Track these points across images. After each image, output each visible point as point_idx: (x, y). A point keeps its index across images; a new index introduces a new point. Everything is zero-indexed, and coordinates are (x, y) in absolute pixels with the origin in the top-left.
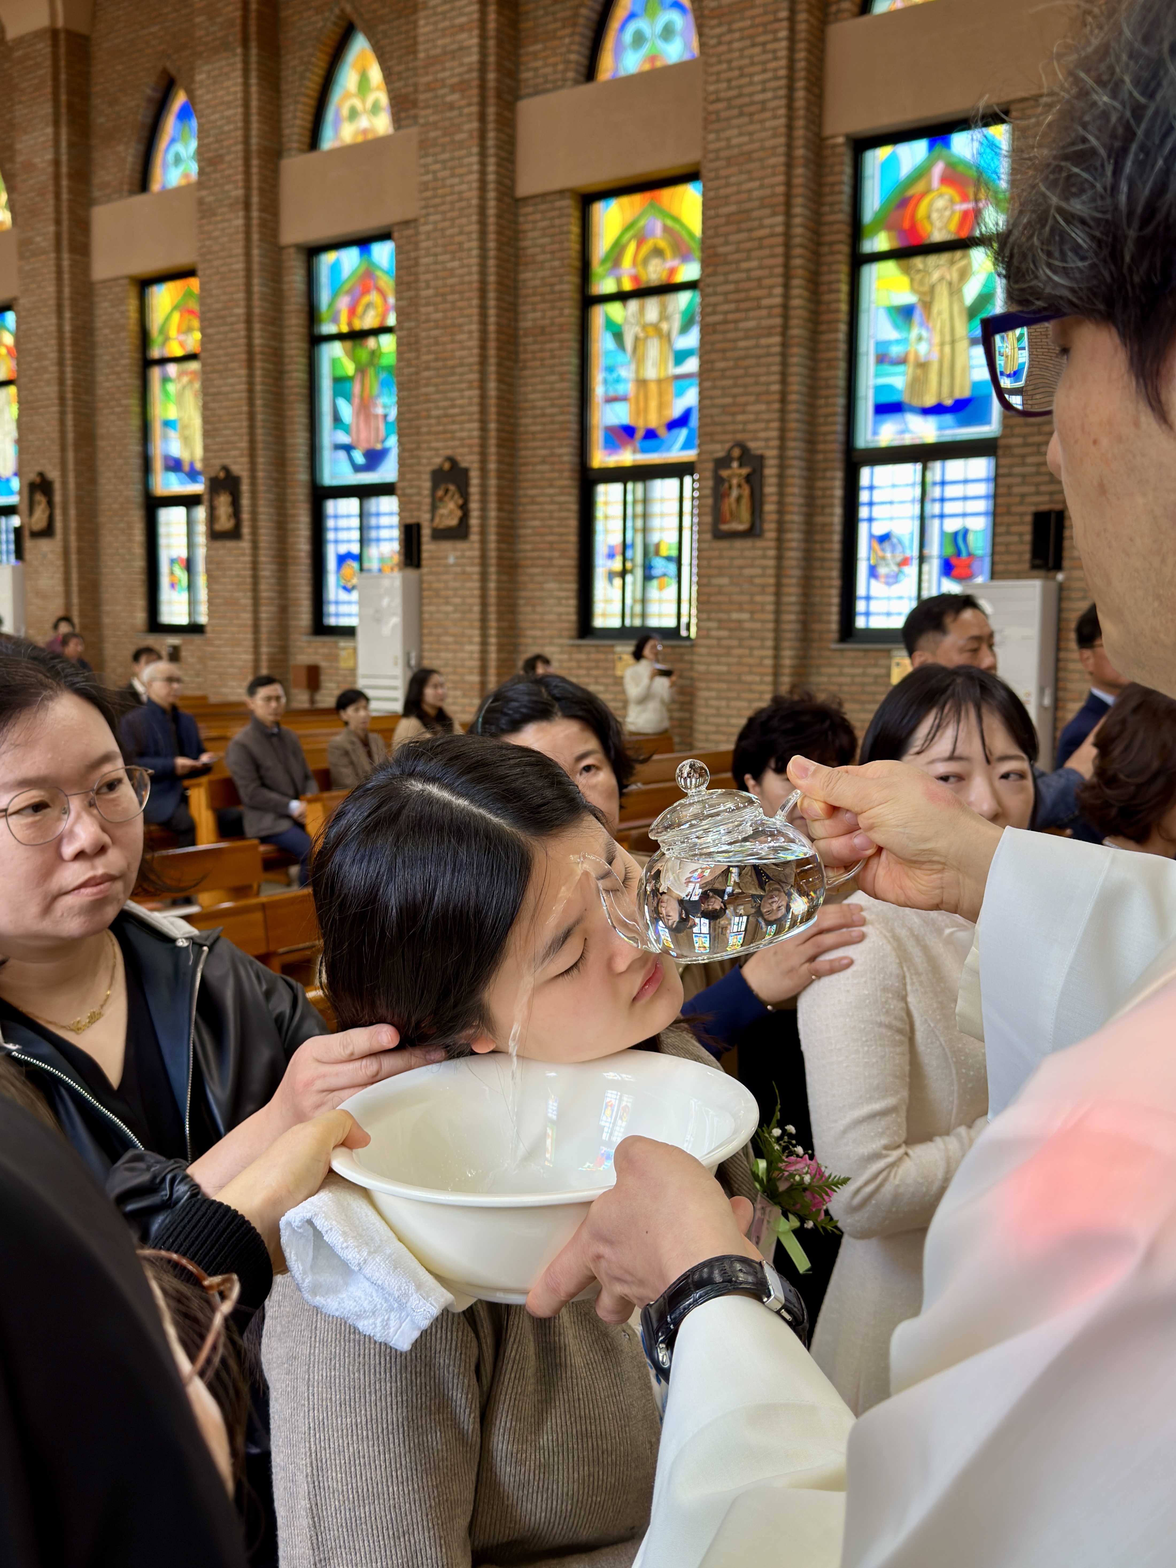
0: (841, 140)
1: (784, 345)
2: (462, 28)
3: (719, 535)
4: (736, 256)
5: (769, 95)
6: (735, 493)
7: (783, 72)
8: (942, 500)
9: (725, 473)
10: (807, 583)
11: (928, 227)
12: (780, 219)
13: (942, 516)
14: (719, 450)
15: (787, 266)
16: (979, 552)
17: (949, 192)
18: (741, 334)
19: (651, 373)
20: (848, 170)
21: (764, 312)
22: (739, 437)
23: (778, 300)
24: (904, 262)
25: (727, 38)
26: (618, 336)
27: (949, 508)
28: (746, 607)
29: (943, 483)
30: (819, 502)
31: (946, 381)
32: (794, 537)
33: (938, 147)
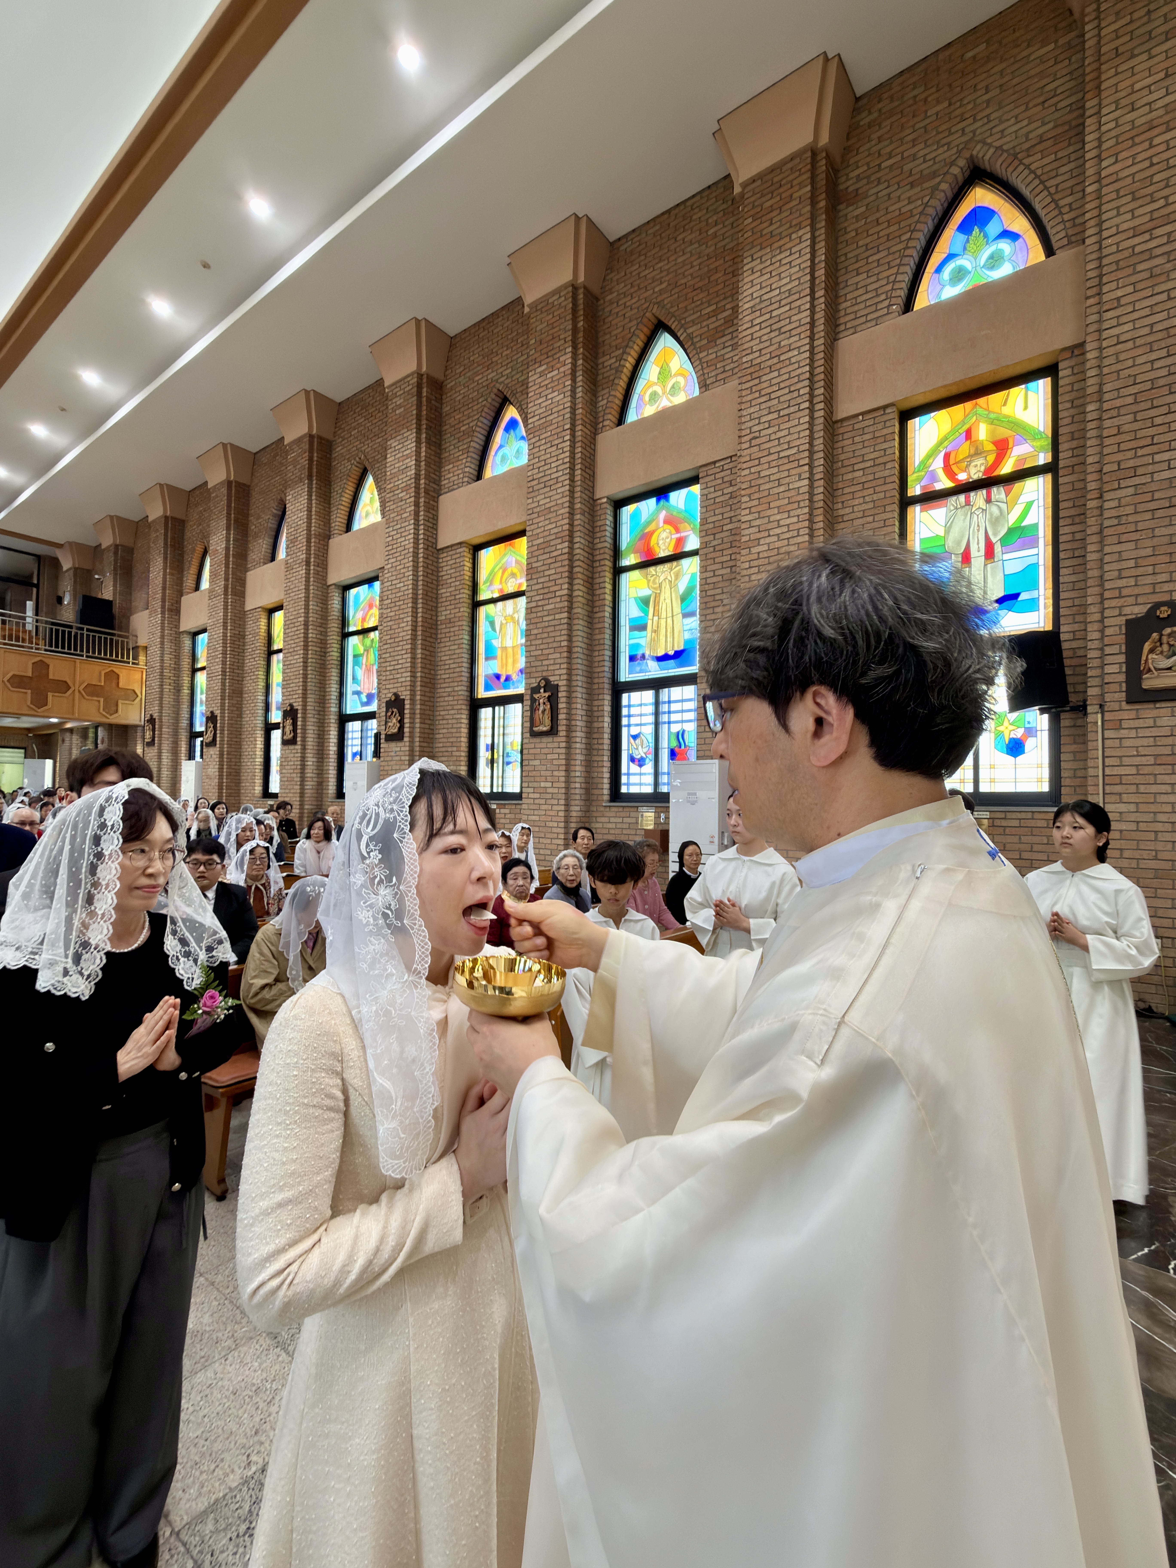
0: (605, 500)
1: (569, 618)
2: (407, 457)
3: (534, 734)
4: (544, 568)
5: (560, 473)
6: (541, 708)
7: (567, 460)
8: (669, 712)
9: (536, 696)
10: (589, 765)
11: (657, 549)
12: (566, 544)
13: (669, 723)
14: (534, 683)
15: (571, 572)
16: (692, 745)
17: (669, 528)
18: (546, 613)
19: (509, 643)
20: (610, 518)
21: (558, 599)
22: (544, 674)
23: (566, 592)
24: (644, 571)
25: (538, 444)
26: (492, 624)
27: (674, 717)
28: (549, 779)
29: (669, 702)
30: (596, 714)
31: (669, 639)
32: (579, 735)
33: (662, 502)
